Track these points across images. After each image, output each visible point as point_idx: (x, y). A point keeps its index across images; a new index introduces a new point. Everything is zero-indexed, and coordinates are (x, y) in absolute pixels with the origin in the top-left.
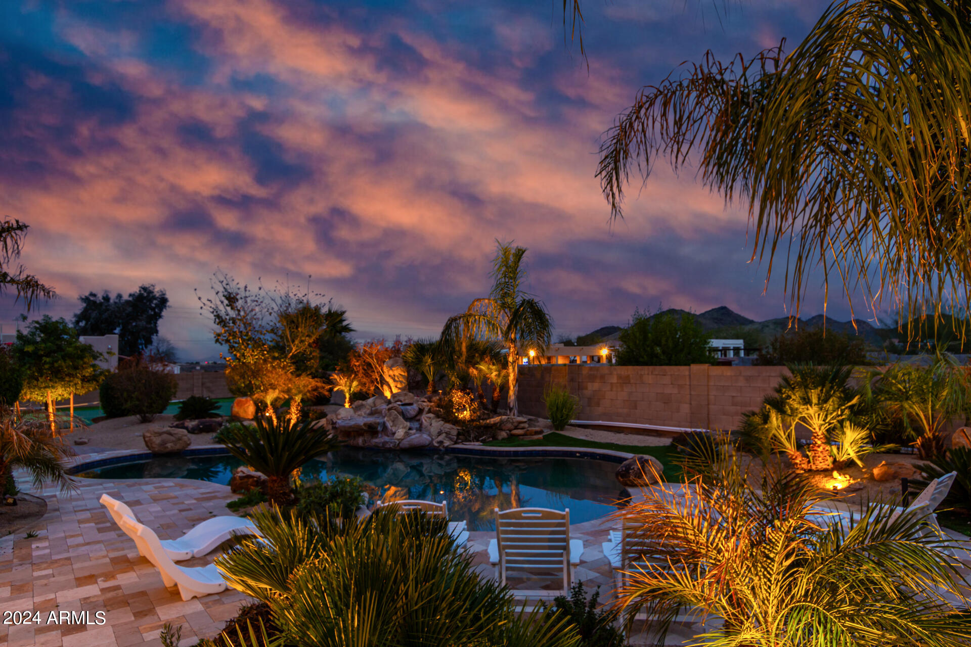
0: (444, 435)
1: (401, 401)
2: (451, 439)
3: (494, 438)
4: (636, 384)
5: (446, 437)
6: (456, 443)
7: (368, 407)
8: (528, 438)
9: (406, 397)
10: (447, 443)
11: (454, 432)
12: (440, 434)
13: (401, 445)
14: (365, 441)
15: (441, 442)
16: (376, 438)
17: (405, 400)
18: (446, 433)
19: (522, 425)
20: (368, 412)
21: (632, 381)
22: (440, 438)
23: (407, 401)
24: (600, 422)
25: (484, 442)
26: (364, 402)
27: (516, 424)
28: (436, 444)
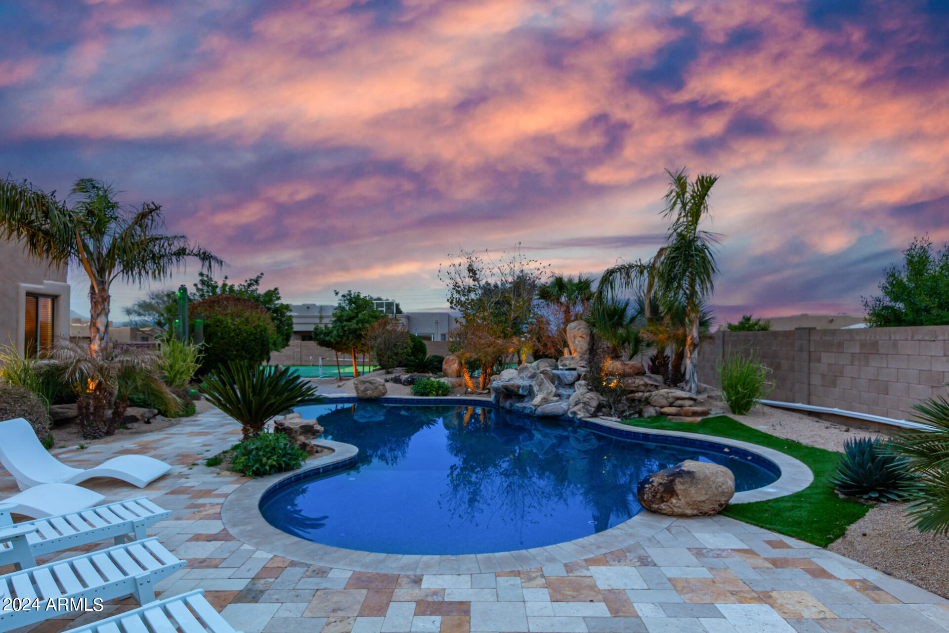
0: (581, 405)
1: (566, 366)
2: (588, 411)
3: (640, 414)
4: (887, 355)
5: (583, 408)
6: (594, 415)
7: (530, 369)
8: (677, 419)
9: (572, 362)
10: (581, 415)
11: (594, 404)
12: (577, 404)
13: (536, 412)
14: (511, 405)
15: (574, 413)
16: (522, 402)
17: (570, 364)
18: (584, 403)
19: (680, 402)
20: (529, 375)
21: (882, 351)
22: (575, 409)
23: (572, 366)
25: (624, 418)
26: (529, 365)
27: (671, 400)
28: (570, 416)
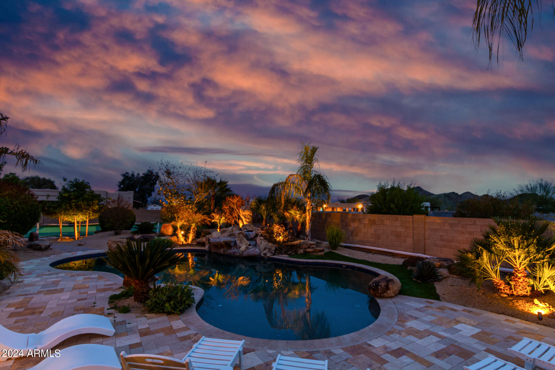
0: (267, 250)
1: (247, 229)
2: (271, 253)
3: (296, 253)
4: (379, 225)
5: (269, 251)
6: (274, 255)
7: (228, 231)
8: (315, 254)
9: (250, 227)
10: (269, 255)
11: (273, 249)
12: (265, 249)
13: (243, 254)
14: (224, 251)
15: (265, 254)
16: (231, 249)
17: (249, 228)
18: (269, 249)
19: (312, 246)
20: (228, 234)
21: (377, 223)
22: (265, 252)
23: (250, 229)
24: (358, 246)
25: (290, 255)
26: (227, 229)
27: (308, 245)
28: (262, 255)
